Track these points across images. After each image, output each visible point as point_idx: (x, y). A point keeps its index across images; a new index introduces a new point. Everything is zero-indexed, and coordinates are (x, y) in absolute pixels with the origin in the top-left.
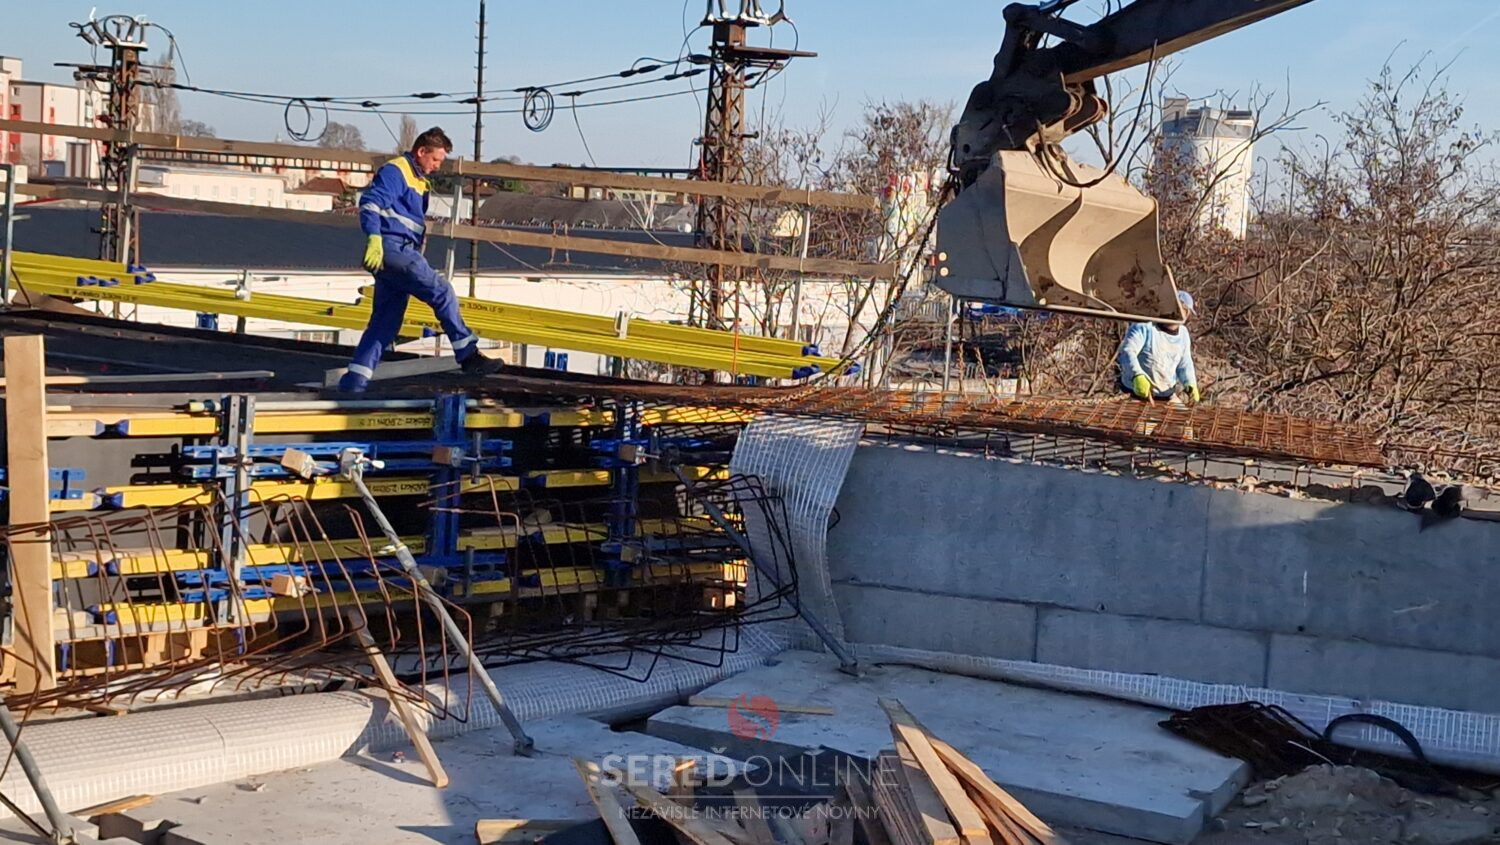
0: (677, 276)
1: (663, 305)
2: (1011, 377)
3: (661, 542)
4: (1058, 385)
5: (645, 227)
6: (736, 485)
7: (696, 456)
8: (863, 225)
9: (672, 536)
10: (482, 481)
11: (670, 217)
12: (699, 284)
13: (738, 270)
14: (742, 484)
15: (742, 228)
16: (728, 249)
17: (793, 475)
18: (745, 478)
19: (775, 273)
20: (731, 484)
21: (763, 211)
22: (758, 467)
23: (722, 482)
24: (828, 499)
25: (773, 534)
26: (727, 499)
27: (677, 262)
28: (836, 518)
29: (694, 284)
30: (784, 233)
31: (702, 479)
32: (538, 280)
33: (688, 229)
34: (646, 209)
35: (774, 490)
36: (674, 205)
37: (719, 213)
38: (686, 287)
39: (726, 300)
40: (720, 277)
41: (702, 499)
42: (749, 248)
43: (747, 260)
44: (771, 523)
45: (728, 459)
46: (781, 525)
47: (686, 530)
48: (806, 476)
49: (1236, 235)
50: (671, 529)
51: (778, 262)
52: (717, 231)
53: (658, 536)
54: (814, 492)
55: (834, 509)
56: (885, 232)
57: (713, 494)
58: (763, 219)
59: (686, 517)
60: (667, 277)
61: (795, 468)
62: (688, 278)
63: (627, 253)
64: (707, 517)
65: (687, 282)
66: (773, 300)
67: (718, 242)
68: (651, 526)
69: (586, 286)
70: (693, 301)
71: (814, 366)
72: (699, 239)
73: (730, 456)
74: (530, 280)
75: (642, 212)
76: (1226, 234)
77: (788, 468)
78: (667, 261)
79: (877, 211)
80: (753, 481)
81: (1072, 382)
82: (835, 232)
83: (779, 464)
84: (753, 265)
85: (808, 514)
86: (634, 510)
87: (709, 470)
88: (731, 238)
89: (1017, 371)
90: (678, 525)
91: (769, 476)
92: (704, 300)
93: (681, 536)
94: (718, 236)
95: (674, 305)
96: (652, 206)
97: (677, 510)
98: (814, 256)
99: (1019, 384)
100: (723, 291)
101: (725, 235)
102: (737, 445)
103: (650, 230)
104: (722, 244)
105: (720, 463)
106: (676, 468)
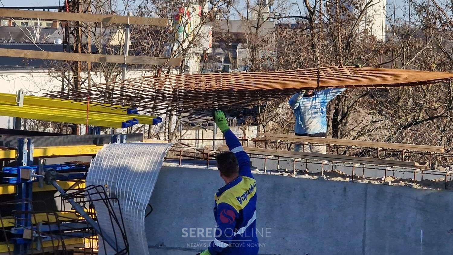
0: (53, 69)
2: (253, 124)
3: (47, 226)
4: (280, 128)
5: (35, 42)
6: (91, 192)
7: (66, 174)
8: (162, 36)
9: (54, 223)
11: (49, 36)
12: (66, 74)
13: (89, 65)
14: (94, 191)
15: (91, 40)
16: (83, 52)
17: (124, 185)
18: (95, 187)
19: (110, 65)
20: (87, 191)
21: (103, 30)
22: (103, 180)
23: (81, 190)
24: (145, 198)
25: (113, 220)
26: (85, 199)
27: (53, 60)
28: (150, 210)
29: (63, 74)
30: (115, 42)
31: (70, 189)
33: (60, 42)
34: (35, 30)
35: (113, 194)
36: (50, 29)
37: (77, 32)
38: (59, 76)
39: (83, 83)
40: (79, 69)
41: (71, 200)
42: (95, 51)
43: (93, 58)
44: (111, 213)
45: (85, 177)
46: (118, 214)
47: (60, 219)
48: (132, 185)
49: (379, 38)
50: (53, 219)
51: (112, 58)
52: (76, 42)
53: (46, 223)
54: (136, 194)
55: (149, 204)
56: (175, 40)
57: (77, 197)
58: (103, 35)
59: (61, 211)
60: (47, 71)
61: (125, 180)
62: (60, 70)
63: (23, 56)
64: (74, 211)
65: (59, 73)
67: (77, 49)
68: (40, 217)
70: (63, 85)
71: (134, 119)
72: (66, 47)
73: (86, 174)
75: (33, 32)
76: (373, 38)
77: (121, 180)
78: (47, 60)
79: (171, 28)
80: (100, 189)
81: (289, 126)
82: (146, 41)
83: (115, 179)
84: (97, 61)
85: (133, 209)
86: (30, 208)
87: (74, 183)
88: (85, 46)
89: (256, 120)
90: (57, 216)
91: (109, 186)
92: (69, 83)
93: (58, 223)
94: (77, 45)
95: (52, 86)
96: (38, 29)
97: (56, 207)
98: (133, 55)
99: (259, 128)
100: (81, 78)
101: (81, 44)
102: (90, 169)
103: (37, 43)
104: (80, 50)
105: (80, 179)
106: (54, 183)
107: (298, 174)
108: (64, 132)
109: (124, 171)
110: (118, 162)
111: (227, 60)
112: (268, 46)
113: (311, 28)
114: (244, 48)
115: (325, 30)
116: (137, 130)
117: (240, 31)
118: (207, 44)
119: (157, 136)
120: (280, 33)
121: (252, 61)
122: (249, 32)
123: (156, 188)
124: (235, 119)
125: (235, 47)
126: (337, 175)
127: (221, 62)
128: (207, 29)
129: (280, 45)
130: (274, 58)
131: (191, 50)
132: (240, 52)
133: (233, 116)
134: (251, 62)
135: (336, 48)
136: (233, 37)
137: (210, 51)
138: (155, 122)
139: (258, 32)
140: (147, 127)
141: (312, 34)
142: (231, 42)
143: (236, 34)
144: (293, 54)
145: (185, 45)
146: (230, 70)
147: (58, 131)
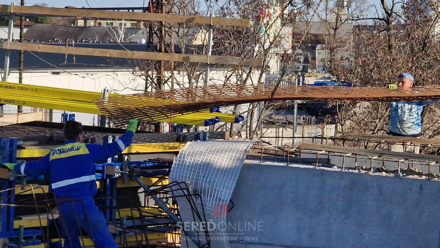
0: (137, 68)
1: (130, 86)
2: (331, 123)
3: (131, 221)
4: (357, 127)
5: (119, 41)
6: (174, 188)
7: (150, 171)
8: (244, 37)
9: (137, 218)
10: (27, 188)
11: (133, 36)
12: (150, 73)
13: (173, 64)
14: (177, 187)
15: (174, 40)
16: (166, 52)
17: (206, 182)
18: (178, 184)
19: (194, 65)
20: (170, 187)
21: (186, 30)
22: (186, 177)
23: (164, 187)
24: (226, 194)
25: (195, 215)
26: (168, 196)
27: (138, 59)
28: (232, 206)
29: (147, 73)
30: (198, 42)
31: (154, 185)
32: (58, 73)
33: (144, 41)
34: (119, 30)
35: (195, 190)
36: (134, 29)
37: (161, 32)
38: (142, 75)
39: (166, 82)
40: (162, 68)
41: (154, 196)
42: (178, 50)
43: (177, 57)
44: (194, 209)
45: (168, 174)
46: (200, 210)
47: (143, 214)
48: (214, 182)
50: (136, 214)
51: (195, 58)
52: (160, 42)
53: (130, 218)
54: (218, 191)
55: (230, 200)
56: (257, 41)
57: (160, 193)
58: (186, 35)
59: (145, 207)
60: (132, 70)
61: (207, 177)
62: (144, 69)
63: (108, 55)
64: (157, 206)
65: (143, 72)
66: (193, 81)
67: (160, 48)
68: (125, 212)
69: (85, 76)
70: (146, 83)
71: (217, 118)
72: (150, 47)
73: (169, 171)
74: (53, 73)
75: (117, 32)
77: (204, 177)
78: (131, 59)
79: (252, 29)
80: (183, 186)
81: (366, 124)
82: (228, 41)
83: (198, 176)
84: (181, 61)
85: (215, 204)
86: (114, 203)
87: (157, 179)
88: (168, 45)
89: (334, 119)
90: (140, 211)
91: (192, 183)
92: (153, 82)
93: (142, 218)
94: (161, 45)
95: (136, 85)
96: (123, 29)
97: (140, 203)
98: (215, 54)
99: (336, 127)
100: (164, 76)
101: (164, 44)
102: (173, 165)
103: (122, 43)
104: (163, 49)
105: (163, 175)
106: (138, 179)
107: (374, 172)
108: (147, 129)
109: (207, 167)
110: (200, 159)
111: (306, 60)
112: (346, 47)
113: (388, 30)
114: (323, 49)
115: (402, 31)
116: (219, 128)
117: (319, 33)
118: (287, 44)
119: (239, 134)
120: (358, 35)
121: (330, 61)
122: (327, 33)
123: (237, 184)
124: (314, 117)
125: (314, 48)
126: (413, 173)
127: (300, 62)
128: (288, 30)
129: (357, 46)
130: (352, 59)
131: (272, 51)
132: (319, 53)
133: (312, 115)
134: (329, 63)
135: (412, 50)
136: (313, 38)
137: (290, 52)
138: (237, 121)
139: (337, 33)
140: (229, 125)
141: (389, 36)
142: (310, 43)
143: (315, 36)
144: (371, 55)
145: (266, 46)
146: (309, 70)
147: (141, 128)
